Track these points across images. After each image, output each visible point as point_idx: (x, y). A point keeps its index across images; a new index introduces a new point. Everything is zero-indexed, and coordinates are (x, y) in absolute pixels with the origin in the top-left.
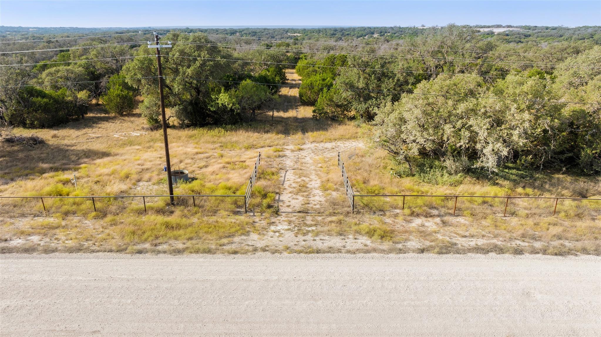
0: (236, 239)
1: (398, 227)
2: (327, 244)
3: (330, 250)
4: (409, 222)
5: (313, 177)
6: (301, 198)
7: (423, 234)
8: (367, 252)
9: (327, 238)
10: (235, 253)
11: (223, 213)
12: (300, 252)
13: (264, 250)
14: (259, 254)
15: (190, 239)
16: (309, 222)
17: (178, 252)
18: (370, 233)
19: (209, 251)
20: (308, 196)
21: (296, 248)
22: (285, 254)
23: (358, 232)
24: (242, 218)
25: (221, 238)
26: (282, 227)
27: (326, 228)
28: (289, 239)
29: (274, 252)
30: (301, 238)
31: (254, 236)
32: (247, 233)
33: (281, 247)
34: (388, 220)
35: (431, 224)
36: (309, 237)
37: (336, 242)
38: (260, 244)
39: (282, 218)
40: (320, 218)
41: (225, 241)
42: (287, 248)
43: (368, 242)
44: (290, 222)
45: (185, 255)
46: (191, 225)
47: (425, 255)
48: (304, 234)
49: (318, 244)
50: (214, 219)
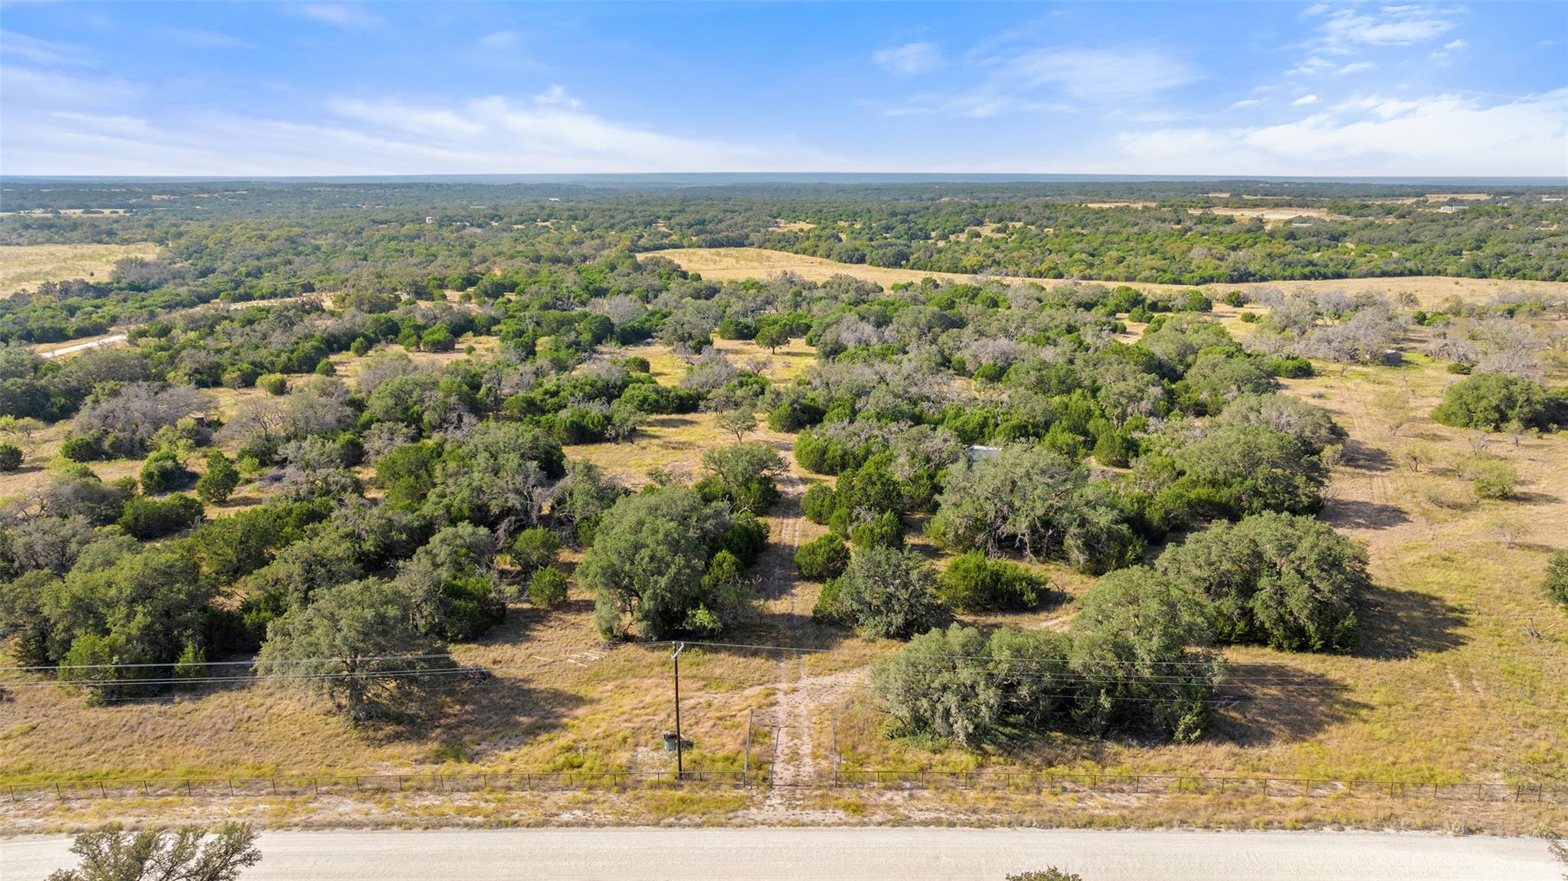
0: (740, 813)
1: (871, 801)
2: (811, 818)
3: (813, 824)
4: (882, 795)
5: (805, 738)
6: (792, 769)
7: (889, 808)
8: (840, 825)
9: (811, 811)
10: (742, 826)
11: (724, 787)
12: (790, 825)
13: (763, 824)
14: (759, 827)
15: (704, 814)
16: (798, 796)
17: (699, 826)
18: (846, 808)
19: (722, 825)
20: (798, 766)
21: (787, 822)
22: (779, 827)
23: (836, 807)
24: (741, 792)
25: (728, 812)
26: (776, 801)
27: (811, 803)
28: (782, 813)
29: (771, 825)
30: (791, 812)
31: (754, 810)
32: (748, 808)
33: (775, 821)
34: (865, 794)
35: (898, 798)
36: (797, 811)
37: (818, 815)
38: (759, 818)
39: (776, 792)
40: (807, 792)
41: (731, 815)
42: (780, 822)
43: (843, 817)
44: (782, 796)
45: (705, 828)
46: (701, 800)
47: (883, 827)
48: (794, 808)
49: (805, 818)
50: (718, 793)
